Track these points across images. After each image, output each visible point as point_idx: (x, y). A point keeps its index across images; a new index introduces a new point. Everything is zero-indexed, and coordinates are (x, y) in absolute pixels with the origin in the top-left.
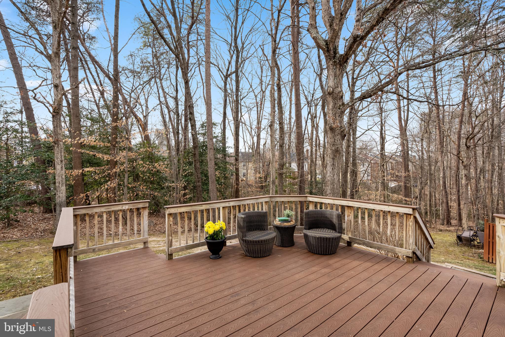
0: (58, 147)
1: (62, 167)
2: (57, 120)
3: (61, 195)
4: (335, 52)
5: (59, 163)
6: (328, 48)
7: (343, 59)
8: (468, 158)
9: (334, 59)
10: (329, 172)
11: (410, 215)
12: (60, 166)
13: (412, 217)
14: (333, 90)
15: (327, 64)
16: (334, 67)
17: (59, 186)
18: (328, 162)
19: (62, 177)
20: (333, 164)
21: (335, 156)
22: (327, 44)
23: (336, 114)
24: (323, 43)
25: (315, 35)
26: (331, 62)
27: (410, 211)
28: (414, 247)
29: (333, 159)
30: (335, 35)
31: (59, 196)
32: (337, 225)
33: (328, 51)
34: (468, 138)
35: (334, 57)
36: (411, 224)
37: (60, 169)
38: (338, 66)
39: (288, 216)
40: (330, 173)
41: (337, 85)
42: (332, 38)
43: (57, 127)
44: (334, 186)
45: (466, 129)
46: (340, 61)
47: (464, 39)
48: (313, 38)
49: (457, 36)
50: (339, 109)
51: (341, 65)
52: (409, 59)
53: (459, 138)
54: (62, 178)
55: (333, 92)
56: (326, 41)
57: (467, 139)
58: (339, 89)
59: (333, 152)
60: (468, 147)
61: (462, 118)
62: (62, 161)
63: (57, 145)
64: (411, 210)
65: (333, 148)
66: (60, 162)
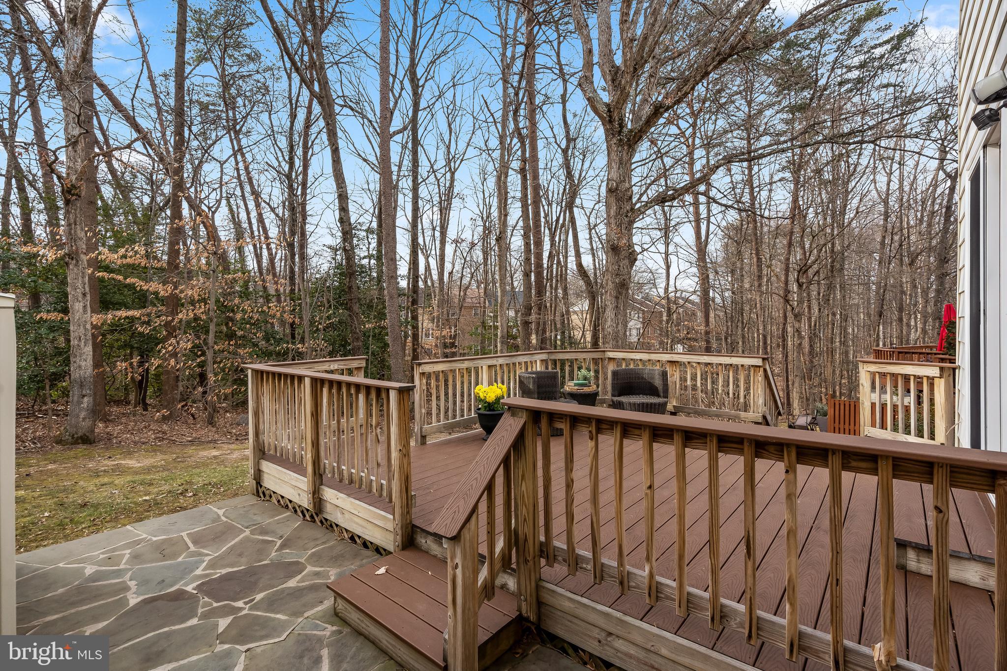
0: (76, 265)
1: (85, 307)
2: (75, 210)
3: (83, 364)
4: (622, 125)
5: (80, 299)
6: (610, 116)
7: (634, 137)
8: (801, 302)
9: (619, 135)
10: (609, 320)
11: (759, 367)
12: (81, 304)
13: (762, 369)
14: (617, 185)
15: (607, 142)
16: (620, 149)
17: (78, 345)
18: (608, 303)
19: (84, 326)
20: (617, 307)
21: (620, 293)
22: (609, 111)
23: (621, 224)
24: (603, 109)
25: (591, 95)
26: (614, 141)
27: (759, 362)
28: (765, 409)
29: (617, 298)
30: (623, 97)
31: (80, 367)
32: (660, 388)
33: (611, 122)
34: (801, 269)
35: (620, 132)
36: (760, 379)
37: (81, 310)
38: (626, 148)
39: (585, 378)
40: (612, 320)
41: (624, 177)
42: (617, 102)
43: (75, 224)
44: (617, 342)
45: (797, 255)
46: (629, 140)
47: (792, 109)
48: (588, 99)
49: (785, 103)
50: (627, 216)
51: (630, 146)
52: (710, 134)
53: (787, 270)
54: (86, 329)
55: (617, 189)
56: (607, 105)
57: (799, 272)
58: (627, 185)
59: (616, 287)
60: (800, 286)
61: (791, 238)
62: (84, 295)
63: (74, 261)
64: (761, 360)
65: (617, 281)
66: (80, 295)
